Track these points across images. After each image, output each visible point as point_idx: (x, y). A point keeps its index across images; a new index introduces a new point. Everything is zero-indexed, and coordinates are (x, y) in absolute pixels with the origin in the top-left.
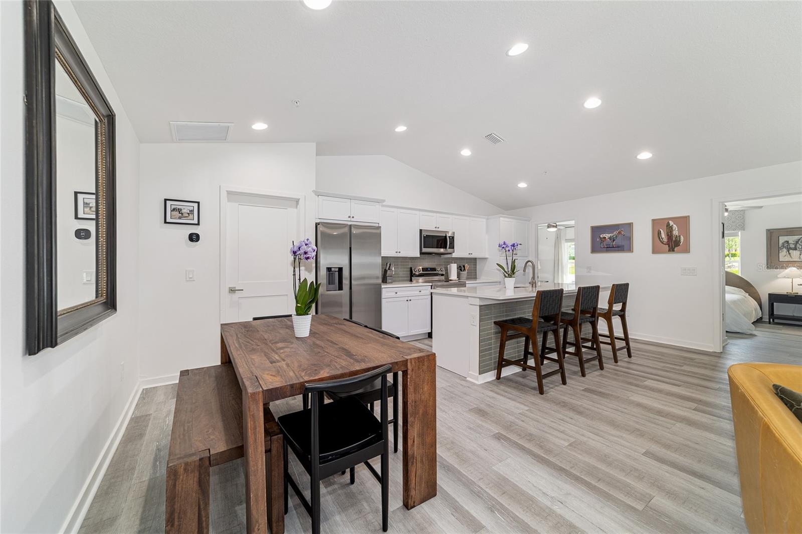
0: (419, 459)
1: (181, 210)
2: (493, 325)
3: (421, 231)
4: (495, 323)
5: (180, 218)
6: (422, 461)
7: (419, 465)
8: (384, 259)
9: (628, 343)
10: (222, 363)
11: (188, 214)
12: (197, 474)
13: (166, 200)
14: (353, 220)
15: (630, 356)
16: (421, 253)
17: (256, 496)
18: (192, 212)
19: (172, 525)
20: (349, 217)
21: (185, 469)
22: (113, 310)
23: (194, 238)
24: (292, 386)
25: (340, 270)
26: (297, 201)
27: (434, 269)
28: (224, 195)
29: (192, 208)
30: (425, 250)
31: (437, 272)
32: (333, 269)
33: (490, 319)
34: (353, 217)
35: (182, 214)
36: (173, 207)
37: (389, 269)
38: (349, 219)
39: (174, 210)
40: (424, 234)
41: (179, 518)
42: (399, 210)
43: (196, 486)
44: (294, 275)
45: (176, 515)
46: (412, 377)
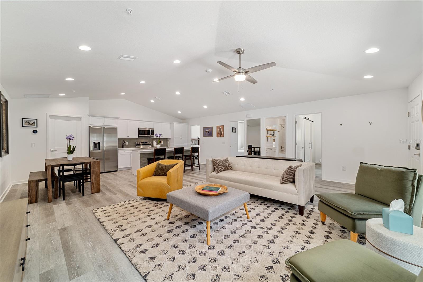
0: (94, 183)
1: (29, 122)
2: (146, 159)
3: (138, 128)
4: (147, 159)
5: (29, 125)
6: (95, 184)
7: (94, 185)
8: (120, 139)
9: (199, 165)
10: (45, 170)
11: (33, 123)
12: (35, 183)
13: (22, 119)
14: (105, 125)
15: (199, 169)
16: (139, 137)
17: (49, 185)
18: (34, 123)
19: (30, 192)
20: (104, 124)
21: (32, 182)
22: (8, 154)
23: (35, 132)
24: (58, 165)
25: (99, 143)
26: (81, 118)
27: (147, 143)
28: (48, 117)
29: (34, 121)
30: (140, 135)
31: (148, 144)
32: (96, 143)
33: (145, 158)
34: (105, 124)
35: (30, 123)
36: (26, 121)
37: (124, 143)
38: (104, 125)
39: (26, 122)
40: (140, 129)
41: (31, 191)
42: (129, 121)
43: (35, 185)
44: (67, 144)
45: (30, 190)
46: (92, 165)
